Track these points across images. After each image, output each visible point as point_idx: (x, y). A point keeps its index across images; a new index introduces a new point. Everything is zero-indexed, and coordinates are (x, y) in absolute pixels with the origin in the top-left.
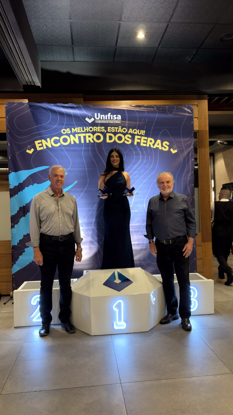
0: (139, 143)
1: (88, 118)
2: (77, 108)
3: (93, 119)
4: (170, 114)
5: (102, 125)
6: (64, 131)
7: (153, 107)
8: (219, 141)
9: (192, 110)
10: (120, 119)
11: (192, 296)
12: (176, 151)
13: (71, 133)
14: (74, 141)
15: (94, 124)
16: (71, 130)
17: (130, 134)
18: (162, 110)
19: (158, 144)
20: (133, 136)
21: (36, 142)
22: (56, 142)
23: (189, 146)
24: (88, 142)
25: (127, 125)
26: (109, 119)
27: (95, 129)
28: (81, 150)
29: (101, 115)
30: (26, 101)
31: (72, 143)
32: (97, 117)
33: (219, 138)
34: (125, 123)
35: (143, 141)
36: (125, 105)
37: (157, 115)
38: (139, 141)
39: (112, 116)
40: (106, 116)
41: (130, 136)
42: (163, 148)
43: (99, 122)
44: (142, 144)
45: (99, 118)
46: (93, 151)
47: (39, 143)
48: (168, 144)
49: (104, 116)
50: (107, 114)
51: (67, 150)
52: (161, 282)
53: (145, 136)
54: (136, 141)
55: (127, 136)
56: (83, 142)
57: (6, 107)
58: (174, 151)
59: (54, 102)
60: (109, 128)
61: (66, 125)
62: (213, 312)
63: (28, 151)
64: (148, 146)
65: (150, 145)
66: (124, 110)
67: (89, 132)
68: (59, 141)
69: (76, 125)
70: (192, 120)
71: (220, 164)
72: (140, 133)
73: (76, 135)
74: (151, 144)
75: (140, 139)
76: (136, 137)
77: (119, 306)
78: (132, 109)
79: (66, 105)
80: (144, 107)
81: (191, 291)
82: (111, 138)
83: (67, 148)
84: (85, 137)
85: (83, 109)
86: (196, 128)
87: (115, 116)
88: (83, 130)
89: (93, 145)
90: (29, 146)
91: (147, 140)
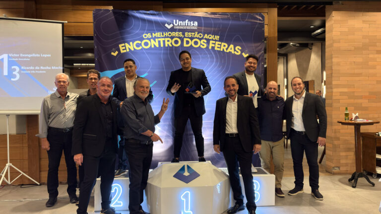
0: (213, 48)
1: (168, 24)
2: (157, 15)
3: (172, 25)
4: (243, 21)
5: (180, 30)
6: (145, 36)
7: (227, 15)
8: (291, 44)
9: (263, 17)
10: (197, 25)
11: (255, 189)
12: (247, 55)
13: (152, 38)
14: (154, 45)
15: (173, 30)
16: (152, 35)
17: (206, 39)
18: (236, 17)
19: (231, 49)
20: (208, 41)
21: (120, 46)
22: (138, 45)
23: (260, 51)
24: (166, 46)
25: (203, 31)
26: (186, 25)
27: (173, 34)
28: (161, 53)
29: (180, 22)
30: (111, 8)
31: (153, 46)
32: (176, 23)
33: (292, 41)
34: (201, 29)
35: (217, 46)
36: (201, 12)
37: (230, 22)
38: (214, 45)
39: (189, 22)
40: (184, 22)
41: (206, 41)
42: (235, 52)
43: (178, 28)
44: (216, 49)
45: (177, 24)
46: (172, 54)
47: (122, 47)
48: (240, 48)
49: (182, 22)
50: (185, 21)
51: (148, 53)
52: (227, 175)
53: (219, 41)
54: (211, 45)
55: (202, 41)
56: (162, 46)
57: (94, 14)
58: (245, 56)
59: (137, 9)
60: (186, 33)
61: (147, 30)
62: (274, 205)
63: (112, 53)
64: (222, 50)
65: (223, 49)
66: (200, 17)
67: (168, 37)
68: (141, 44)
69: (157, 30)
70: (263, 27)
71: (293, 64)
72: (214, 38)
73: (157, 40)
74: (225, 48)
75: (215, 44)
76: (211, 42)
77: (186, 196)
78: (208, 16)
79: (148, 12)
80: (219, 14)
81: (255, 185)
82: (187, 42)
83: (148, 51)
84: (164, 41)
85: (163, 16)
86: (266, 34)
87: (192, 23)
88: (163, 35)
89: (171, 49)
90: (114, 49)
91: (221, 45)
